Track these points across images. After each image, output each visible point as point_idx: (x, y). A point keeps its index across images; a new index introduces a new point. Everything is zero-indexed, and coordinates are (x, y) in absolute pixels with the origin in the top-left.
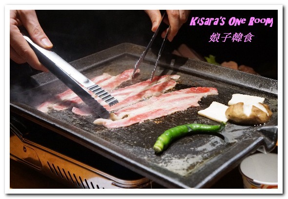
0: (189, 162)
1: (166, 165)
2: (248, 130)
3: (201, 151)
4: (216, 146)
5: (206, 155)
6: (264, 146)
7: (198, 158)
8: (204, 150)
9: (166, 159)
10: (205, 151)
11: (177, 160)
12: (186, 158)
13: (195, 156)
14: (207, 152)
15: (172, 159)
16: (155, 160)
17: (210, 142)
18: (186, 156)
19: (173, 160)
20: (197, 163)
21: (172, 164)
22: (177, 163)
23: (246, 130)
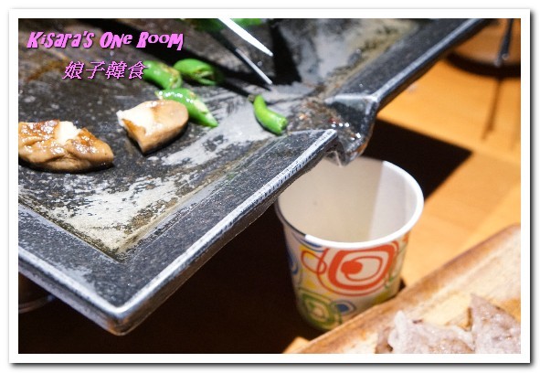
0: (138, 201)
1: (72, 212)
2: (305, 102)
3: (177, 166)
4: (217, 151)
5: (186, 177)
6: (336, 152)
7: (164, 190)
8: (185, 162)
9: (77, 191)
10: (188, 166)
11: (107, 197)
12: (132, 187)
13: (158, 181)
14: (192, 170)
15: (93, 192)
16: (43, 195)
17: (204, 139)
18: (132, 182)
19: (94, 197)
20: (160, 204)
21: (90, 210)
22: (105, 206)
23: (298, 102)
